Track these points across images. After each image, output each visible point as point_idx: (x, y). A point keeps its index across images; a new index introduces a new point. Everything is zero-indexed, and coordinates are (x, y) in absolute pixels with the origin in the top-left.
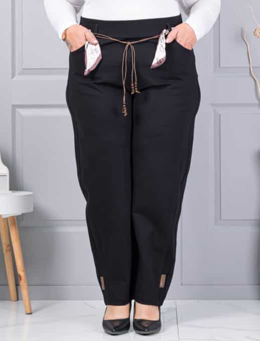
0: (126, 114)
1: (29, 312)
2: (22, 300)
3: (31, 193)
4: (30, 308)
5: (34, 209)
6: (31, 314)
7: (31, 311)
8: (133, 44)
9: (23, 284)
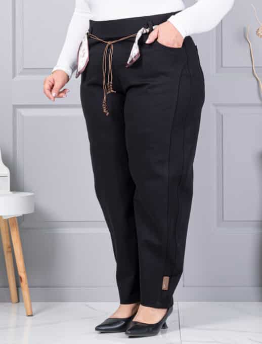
0: (108, 114)
1: (30, 314)
2: (23, 301)
3: (32, 194)
4: (31, 310)
5: (35, 210)
6: (32, 315)
7: (32, 312)
8: (113, 44)
9: (24, 285)
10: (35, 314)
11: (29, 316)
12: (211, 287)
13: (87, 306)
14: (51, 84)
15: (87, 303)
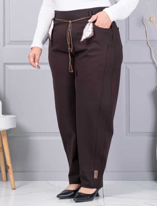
1: (14, 188)
2: (9, 181)
4: (15, 186)
6: (15, 189)
7: (15, 187)
9: (10, 171)
10: (17, 188)
11: (13, 189)
12: (122, 172)
13: (48, 183)
14: (33, 58)
15: (48, 182)
